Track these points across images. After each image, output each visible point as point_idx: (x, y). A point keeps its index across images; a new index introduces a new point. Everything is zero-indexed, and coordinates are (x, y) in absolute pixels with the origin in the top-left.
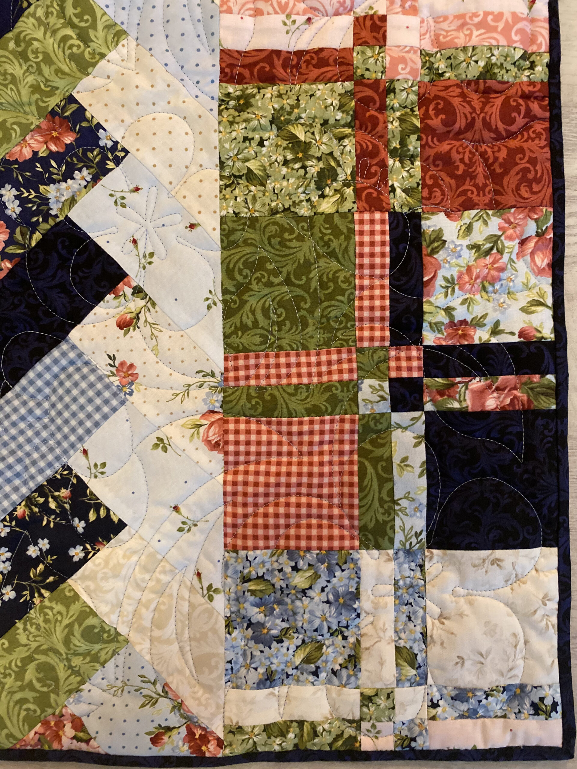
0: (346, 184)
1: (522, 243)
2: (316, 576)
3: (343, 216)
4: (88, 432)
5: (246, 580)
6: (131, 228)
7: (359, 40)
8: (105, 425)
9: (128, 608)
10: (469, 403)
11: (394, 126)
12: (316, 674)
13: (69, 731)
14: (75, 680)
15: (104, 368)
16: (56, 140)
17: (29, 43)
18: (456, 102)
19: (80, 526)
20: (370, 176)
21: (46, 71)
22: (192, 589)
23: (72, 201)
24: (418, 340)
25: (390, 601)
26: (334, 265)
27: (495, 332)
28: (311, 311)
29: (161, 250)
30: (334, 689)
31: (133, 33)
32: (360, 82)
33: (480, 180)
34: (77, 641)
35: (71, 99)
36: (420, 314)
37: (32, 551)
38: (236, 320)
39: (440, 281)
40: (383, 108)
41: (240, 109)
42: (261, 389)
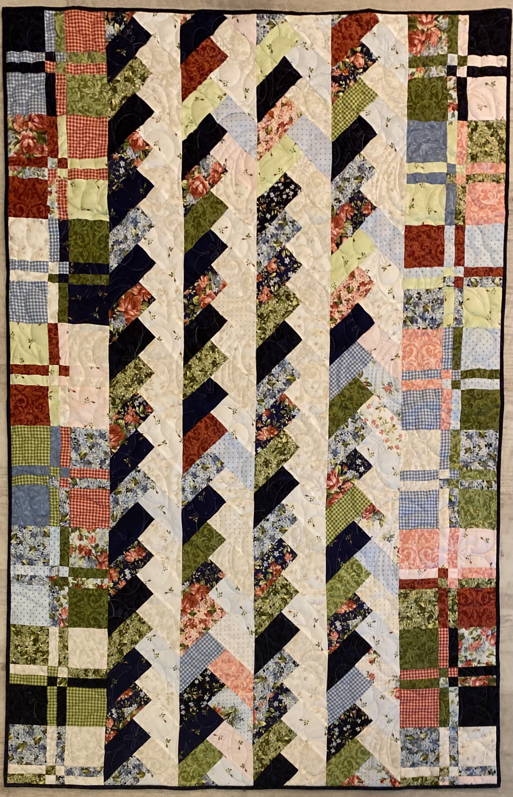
0: (436, 620)
1: (487, 636)
2: (427, 735)
3: (435, 629)
4: (362, 694)
5: (406, 736)
6: (373, 633)
7: (439, 576)
8: (367, 692)
9: (373, 745)
10: (471, 684)
11: (450, 602)
12: (427, 763)
13: (356, 781)
14: (357, 766)
15: (365, 675)
16: (351, 607)
17: (343, 578)
18: (468, 595)
19: (359, 721)
20: (443, 617)
21: (348, 586)
22: (391, 739)
23: (357, 626)
24: (457, 666)
25: (448, 742)
26: (432, 644)
27: (479, 663)
28: (426, 657)
29: (381, 640)
30: (432, 768)
31: (373, 574)
32: (440, 589)
33: (475, 618)
34: (359, 755)
35: (355, 595)
36: (457, 658)
37: (345, 729)
38: (404, 660)
39: (463, 649)
40: (447, 596)
41: (405, 597)
42: (410, 681)
